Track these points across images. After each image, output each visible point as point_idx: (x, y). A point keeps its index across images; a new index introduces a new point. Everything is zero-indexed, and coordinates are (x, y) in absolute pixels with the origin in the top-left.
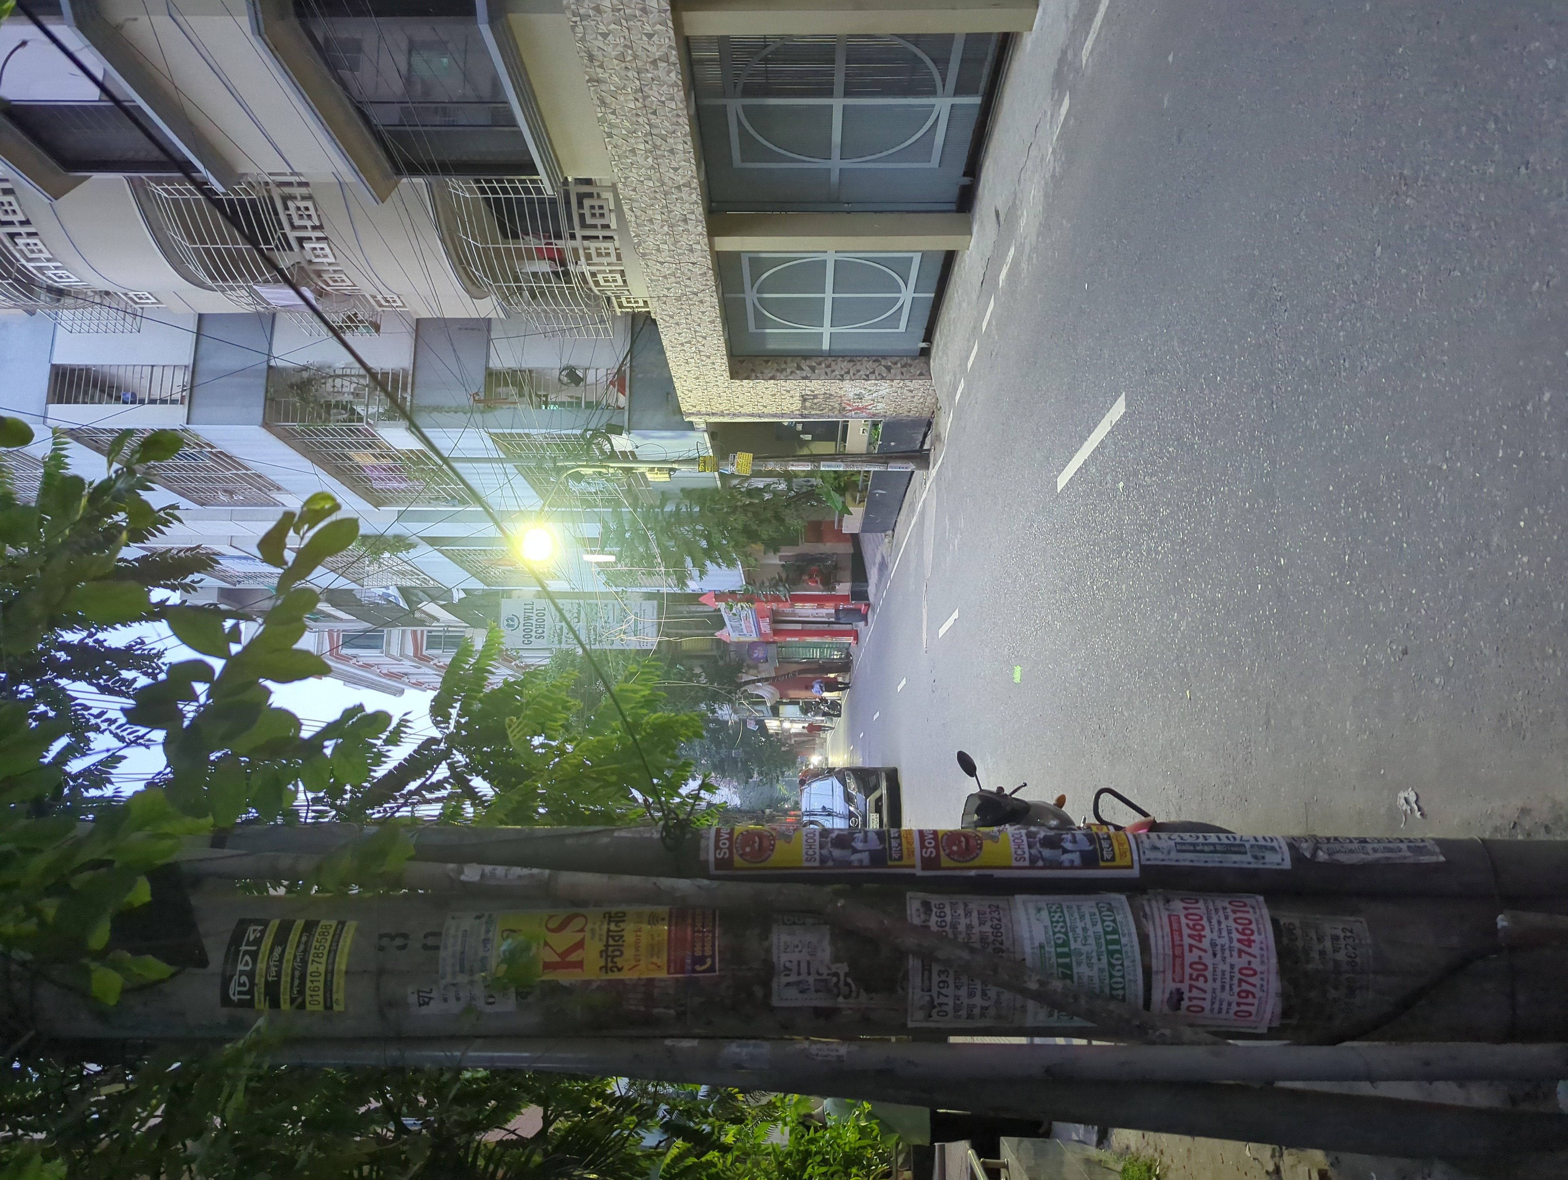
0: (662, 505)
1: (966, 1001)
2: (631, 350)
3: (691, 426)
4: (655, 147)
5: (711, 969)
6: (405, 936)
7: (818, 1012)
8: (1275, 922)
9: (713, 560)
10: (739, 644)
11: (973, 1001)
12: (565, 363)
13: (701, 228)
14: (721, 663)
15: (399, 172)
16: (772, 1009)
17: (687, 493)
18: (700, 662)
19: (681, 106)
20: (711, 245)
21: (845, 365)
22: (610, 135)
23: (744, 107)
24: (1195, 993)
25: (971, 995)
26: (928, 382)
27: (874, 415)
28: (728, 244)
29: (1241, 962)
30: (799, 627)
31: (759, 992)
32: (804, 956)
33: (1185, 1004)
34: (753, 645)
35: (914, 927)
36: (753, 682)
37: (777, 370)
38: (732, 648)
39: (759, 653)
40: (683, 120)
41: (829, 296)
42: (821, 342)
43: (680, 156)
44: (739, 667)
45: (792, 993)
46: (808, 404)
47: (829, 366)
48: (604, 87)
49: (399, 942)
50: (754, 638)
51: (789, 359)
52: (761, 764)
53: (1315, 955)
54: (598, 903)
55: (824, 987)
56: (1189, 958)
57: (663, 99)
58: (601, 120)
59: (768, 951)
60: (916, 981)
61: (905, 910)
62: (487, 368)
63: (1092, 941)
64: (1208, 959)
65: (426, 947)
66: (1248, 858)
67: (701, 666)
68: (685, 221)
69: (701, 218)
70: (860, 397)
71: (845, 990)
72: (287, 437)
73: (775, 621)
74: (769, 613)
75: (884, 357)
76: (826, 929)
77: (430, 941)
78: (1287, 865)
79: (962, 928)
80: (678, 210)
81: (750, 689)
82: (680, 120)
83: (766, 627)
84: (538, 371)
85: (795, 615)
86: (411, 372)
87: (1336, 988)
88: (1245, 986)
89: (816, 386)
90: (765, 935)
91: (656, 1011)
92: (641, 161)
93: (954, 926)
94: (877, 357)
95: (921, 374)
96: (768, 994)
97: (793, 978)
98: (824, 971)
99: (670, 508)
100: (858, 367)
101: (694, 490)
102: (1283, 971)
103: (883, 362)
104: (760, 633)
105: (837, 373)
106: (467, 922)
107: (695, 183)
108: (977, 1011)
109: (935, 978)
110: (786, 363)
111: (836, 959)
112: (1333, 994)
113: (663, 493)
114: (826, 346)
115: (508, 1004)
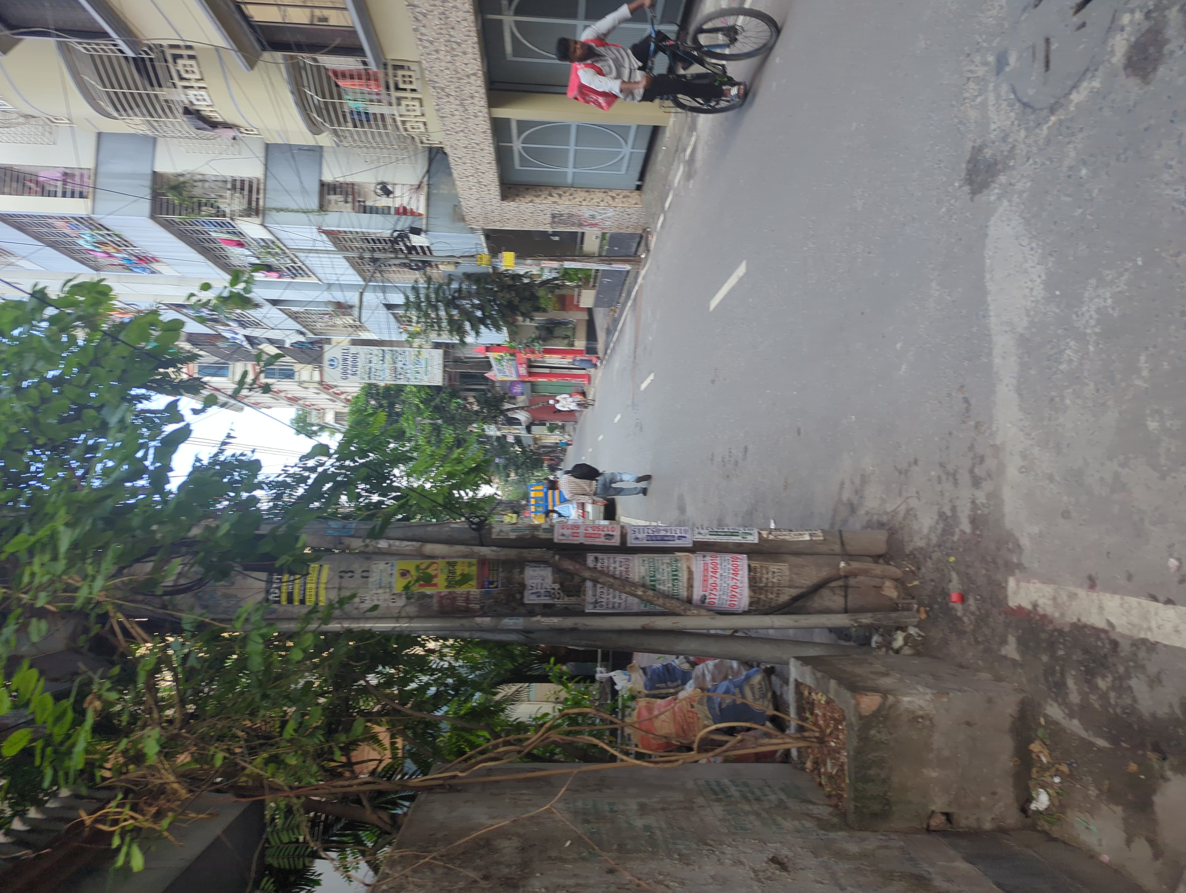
0: (449, 284)
1: (611, 600)
2: (428, 171)
4: (453, 49)
5: (496, 587)
6: (352, 572)
7: (545, 606)
8: (749, 566)
9: (486, 326)
10: (502, 382)
11: (615, 600)
12: (380, 180)
13: (483, 102)
14: (489, 395)
15: (264, 49)
16: (524, 605)
17: (468, 276)
18: (473, 394)
19: (472, 25)
20: (490, 113)
21: (583, 194)
22: (421, 40)
23: (517, 23)
24: (712, 596)
25: (614, 597)
27: (603, 229)
28: (502, 113)
29: (732, 583)
30: (547, 371)
31: (518, 596)
32: (540, 581)
33: (707, 601)
34: (513, 383)
35: (589, 569)
36: (513, 409)
37: (535, 196)
38: (497, 384)
39: (518, 389)
40: (474, 34)
41: (572, 147)
42: (566, 178)
43: (470, 56)
44: (502, 399)
45: (534, 597)
46: (556, 220)
47: (571, 195)
48: (418, 10)
49: (350, 574)
50: (514, 378)
51: (544, 188)
52: (517, 468)
53: (764, 580)
54: (443, 558)
55: (548, 594)
56: (711, 581)
57: (459, 20)
58: (416, 30)
59: (523, 578)
60: (589, 592)
61: (585, 561)
62: (321, 181)
63: (665, 574)
64: (718, 582)
65: (363, 577)
66: (739, 538)
67: (474, 397)
68: (472, 97)
69: (483, 96)
70: (593, 217)
71: (558, 596)
72: (168, 226)
73: (530, 366)
74: (525, 361)
75: (611, 190)
76: (550, 569)
77: (365, 574)
78: (756, 541)
79: (611, 569)
80: (467, 90)
81: (510, 414)
82: (471, 34)
83: (523, 370)
84: (359, 185)
85: (544, 362)
86: (262, 181)
87: (772, 593)
88: (734, 593)
89: (562, 208)
90: (522, 572)
91: (471, 605)
92: (442, 57)
93: (608, 567)
94: (606, 190)
95: (636, 203)
96: (522, 598)
97: (534, 591)
98: (548, 587)
99: (455, 285)
100: (592, 197)
101: (472, 274)
102: (750, 586)
103: (610, 194)
104: (519, 375)
105: (577, 199)
106: (382, 566)
107: (480, 73)
108: (616, 605)
109: (599, 591)
110: (541, 191)
111: (554, 582)
112: (770, 596)
113: (450, 275)
114: (569, 180)
115: (401, 602)
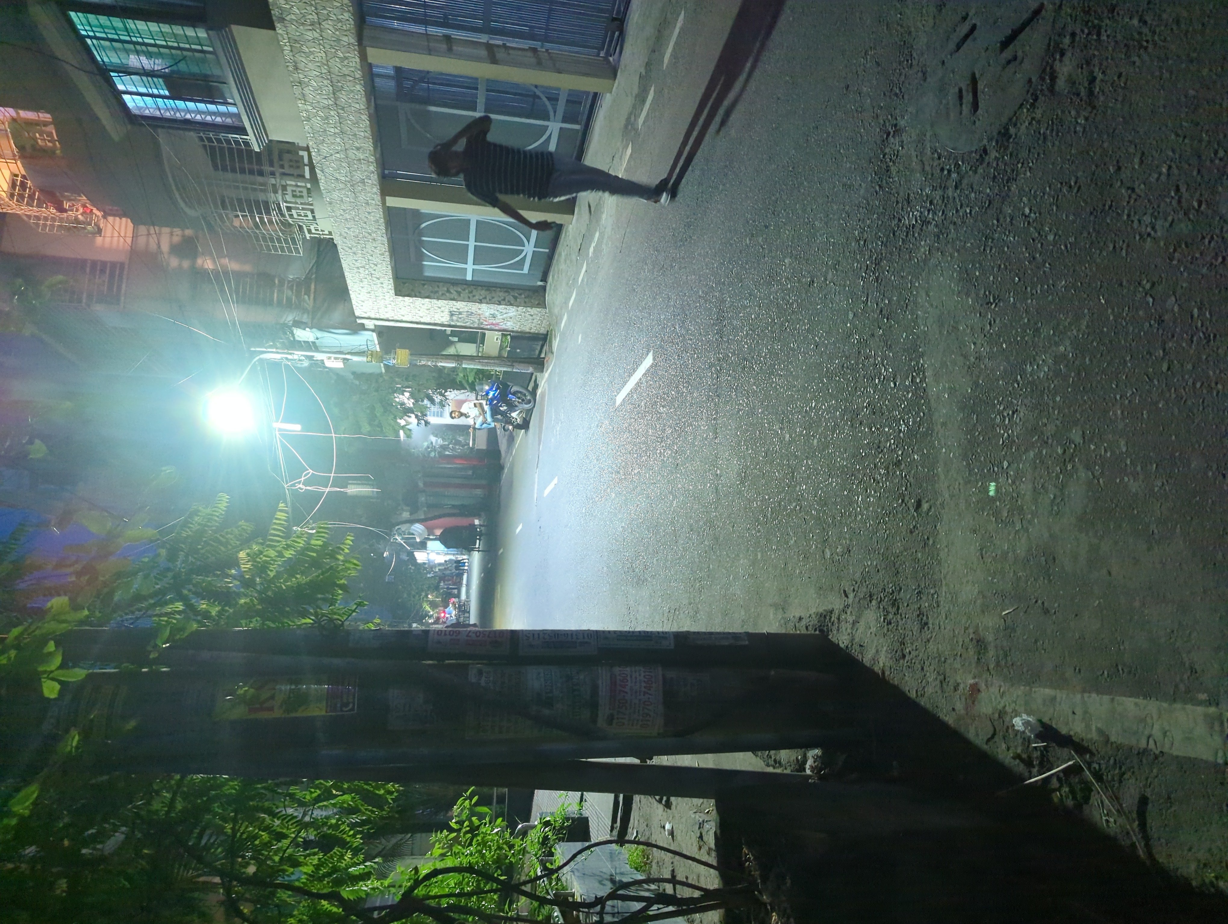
1: (498, 723)
2: (317, 262)
3: (363, 327)
4: (342, 131)
5: (353, 709)
7: (414, 733)
8: (664, 677)
16: (387, 732)
17: (357, 376)
19: (364, 107)
20: (384, 202)
21: (483, 292)
22: (307, 120)
23: (412, 110)
24: (621, 715)
25: (502, 720)
26: (543, 311)
27: (505, 329)
28: (397, 202)
29: (645, 698)
32: (407, 701)
33: (615, 721)
35: (472, 684)
37: (432, 292)
40: (365, 117)
41: (472, 243)
42: (465, 274)
43: (361, 140)
45: (400, 722)
46: (454, 318)
47: (471, 292)
51: (441, 284)
53: (681, 694)
55: (418, 718)
56: (619, 697)
59: (387, 699)
60: (471, 714)
63: (565, 689)
64: (628, 697)
66: (652, 643)
68: (364, 183)
69: (376, 183)
70: (494, 316)
71: (430, 720)
75: (512, 289)
78: (673, 648)
80: (358, 176)
82: (362, 116)
88: (646, 711)
89: (460, 306)
92: (331, 139)
93: (495, 682)
94: (507, 288)
95: (538, 304)
96: (385, 723)
97: (400, 714)
98: (419, 709)
100: (493, 295)
101: (363, 374)
102: (665, 703)
103: (512, 294)
105: (477, 297)
107: (372, 159)
109: (482, 712)
110: (438, 287)
111: (426, 702)
113: (338, 376)
114: (469, 277)
